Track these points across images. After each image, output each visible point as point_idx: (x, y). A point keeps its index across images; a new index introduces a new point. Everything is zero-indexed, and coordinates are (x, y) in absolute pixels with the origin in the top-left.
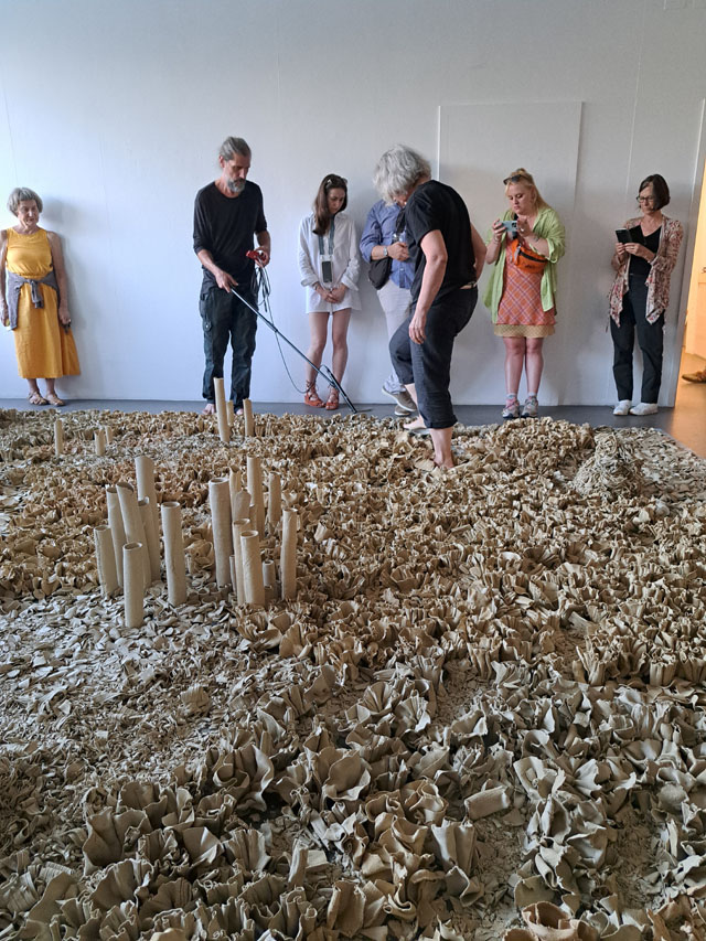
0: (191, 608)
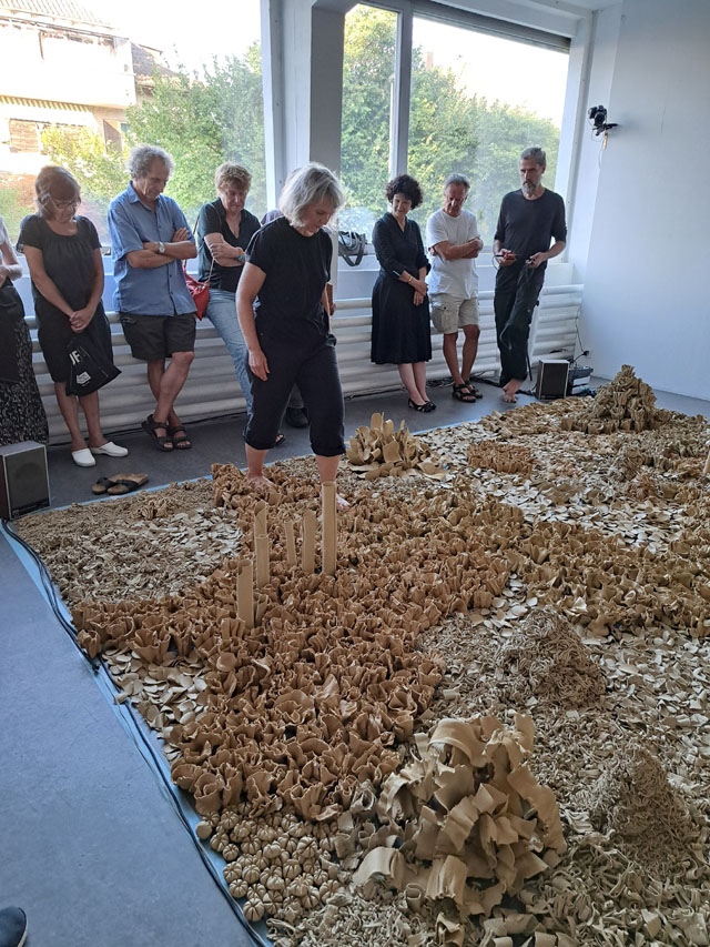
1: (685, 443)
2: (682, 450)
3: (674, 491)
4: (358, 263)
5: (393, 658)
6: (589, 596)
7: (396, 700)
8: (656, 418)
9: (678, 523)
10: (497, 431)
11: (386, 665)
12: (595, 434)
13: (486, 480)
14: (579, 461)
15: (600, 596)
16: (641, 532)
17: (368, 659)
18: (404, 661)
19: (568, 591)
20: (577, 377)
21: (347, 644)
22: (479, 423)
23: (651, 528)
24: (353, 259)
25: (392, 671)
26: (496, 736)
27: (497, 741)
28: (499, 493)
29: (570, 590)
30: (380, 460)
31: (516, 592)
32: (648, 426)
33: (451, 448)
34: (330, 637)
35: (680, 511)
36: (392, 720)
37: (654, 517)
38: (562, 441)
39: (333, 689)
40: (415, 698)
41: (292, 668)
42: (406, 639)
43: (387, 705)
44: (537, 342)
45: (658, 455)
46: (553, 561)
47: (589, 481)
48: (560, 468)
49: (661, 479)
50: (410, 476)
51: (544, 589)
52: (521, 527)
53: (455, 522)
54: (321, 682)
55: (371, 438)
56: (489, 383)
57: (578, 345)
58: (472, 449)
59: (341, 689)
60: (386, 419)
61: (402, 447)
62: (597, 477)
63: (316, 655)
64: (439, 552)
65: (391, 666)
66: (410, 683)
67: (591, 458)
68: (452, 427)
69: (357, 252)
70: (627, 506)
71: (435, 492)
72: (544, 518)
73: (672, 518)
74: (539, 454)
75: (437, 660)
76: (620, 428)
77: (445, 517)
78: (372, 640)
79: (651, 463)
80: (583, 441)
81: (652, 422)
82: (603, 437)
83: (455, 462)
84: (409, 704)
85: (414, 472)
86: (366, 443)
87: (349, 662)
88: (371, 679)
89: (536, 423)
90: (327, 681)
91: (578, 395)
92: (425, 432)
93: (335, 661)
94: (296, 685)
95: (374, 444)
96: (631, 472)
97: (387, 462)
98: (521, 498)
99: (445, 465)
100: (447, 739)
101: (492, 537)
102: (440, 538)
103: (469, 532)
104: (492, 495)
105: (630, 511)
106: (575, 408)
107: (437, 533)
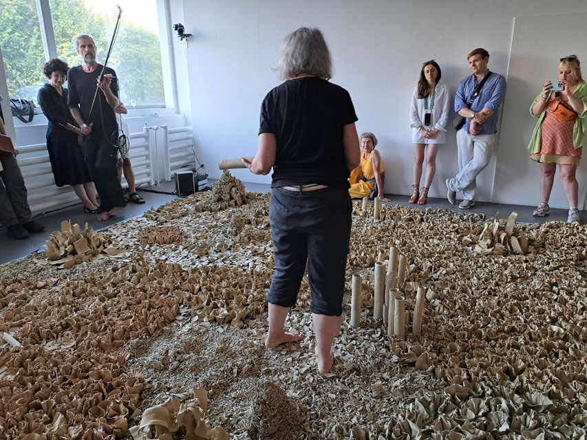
0: (363, 330)
1: (264, 209)
2: (264, 213)
3: (263, 235)
4: (31, 120)
5: (105, 384)
6: (228, 305)
7: (112, 412)
8: (247, 197)
9: (268, 252)
10: (156, 220)
11: (101, 391)
12: (216, 212)
13: (154, 251)
14: (210, 228)
15: (234, 303)
16: (250, 262)
17: (86, 392)
18: (114, 383)
19: (215, 306)
20: (200, 180)
21: (68, 386)
22: (143, 216)
23: (256, 258)
24: (27, 118)
25: (105, 393)
26: (183, 407)
27: (184, 410)
28: (164, 257)
29: (216, 304)
30: (74, 253)
31: (184, 315)
32: (244, 202)
33: (126, 235)
34: (53, 387)
35: (268, 245)
36: (111, 427)
37: (256, 252)
38: (198, 219)
39: (61, 422)
40: (126, 405)
41: (23, 419)
42: (114, 369)
43: (106, 417)
44: (171, 162)
45: (252, 217)
46: (203, 291)
47: (217, 239)
48: (199, 235)
49: (256, 230)
50: (99, 260)
51: (201, 308)
52: (181, 275)
53: (137, 282)
54: (50, 421)
55: (63, 239)
56: (146, 191)
57: (196, 161)
58: (141, 233)
59: (67, 420)
60: (72, 224)
61: (89, 241)
62: (221, 235)
63: (43, 402)
64: (128, 304)
65: (104, 390)
66: (121, 396)
67: (216, 226)
68: (125, 221)
69: (29, 112)
70: (240, 248)
71: (119, 266)
72: (195, 266)
73: (265, 250)
74: (185, 229)
75: (138, 375)
76: (229, 206)
77: (129, 281)
78: (87, 377)
79: (249, 223)
80: (210, 217)
81: (246, 200)
82: (221, 212)
83: (131, 244)
84: (122, 411)
85: (101, 256)
86: (60, 243)
87: (71, 399)
88: (90, 404)
89: (179, 211)
90: (55, 418)
91: (203, 191)
92: (105, 228)
93: (59, 402)
94: (28, 430)
95: (66, 242)
96: (239, 229)
97: (79, 253)
98: (178, 258)
99: (124, 247)
100: (151, 422)
101: (164, 286)
102: (128, 295)
103: (148, 287)
104: (159, 260)
105: (243, 251)
106: (203, 199)
107: (125, 292)
